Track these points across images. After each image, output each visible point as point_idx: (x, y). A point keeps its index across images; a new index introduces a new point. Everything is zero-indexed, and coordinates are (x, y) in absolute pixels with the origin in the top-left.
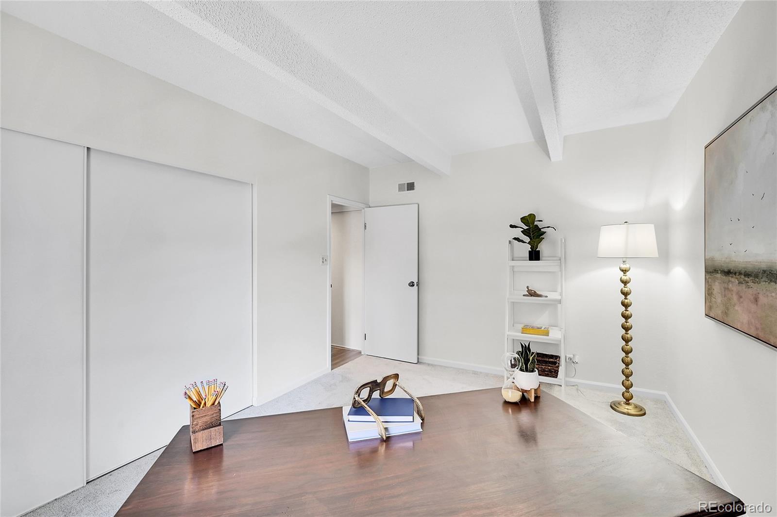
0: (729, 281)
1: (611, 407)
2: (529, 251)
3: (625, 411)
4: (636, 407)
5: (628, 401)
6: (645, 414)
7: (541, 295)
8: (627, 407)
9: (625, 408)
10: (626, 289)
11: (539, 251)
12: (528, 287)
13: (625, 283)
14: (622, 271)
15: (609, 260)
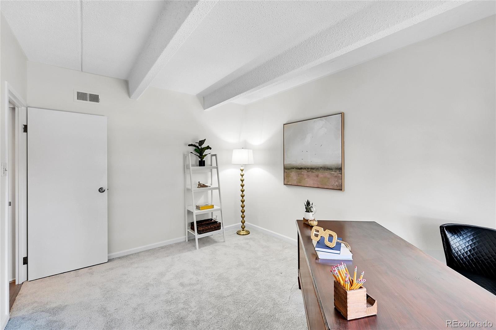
0: (302, 171)
1: (237, 234)
2: (199, 161)
3: (242, 234)
4: (246, 231)
5: (243, 229)
6: (249, 233)
7: (208, 186)
8: (243, 232)
9: (242, 233)
10: (242, 179)
11: (204, 161)
12: (199, 182)
13: (242, 176)
14: (241, 170)
15: (236, 165)
